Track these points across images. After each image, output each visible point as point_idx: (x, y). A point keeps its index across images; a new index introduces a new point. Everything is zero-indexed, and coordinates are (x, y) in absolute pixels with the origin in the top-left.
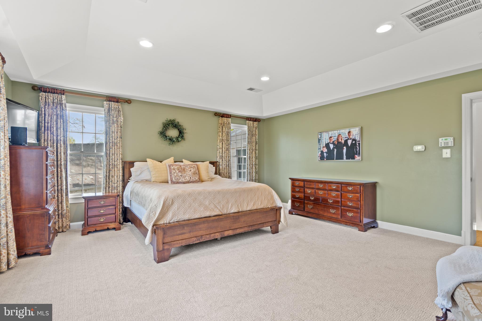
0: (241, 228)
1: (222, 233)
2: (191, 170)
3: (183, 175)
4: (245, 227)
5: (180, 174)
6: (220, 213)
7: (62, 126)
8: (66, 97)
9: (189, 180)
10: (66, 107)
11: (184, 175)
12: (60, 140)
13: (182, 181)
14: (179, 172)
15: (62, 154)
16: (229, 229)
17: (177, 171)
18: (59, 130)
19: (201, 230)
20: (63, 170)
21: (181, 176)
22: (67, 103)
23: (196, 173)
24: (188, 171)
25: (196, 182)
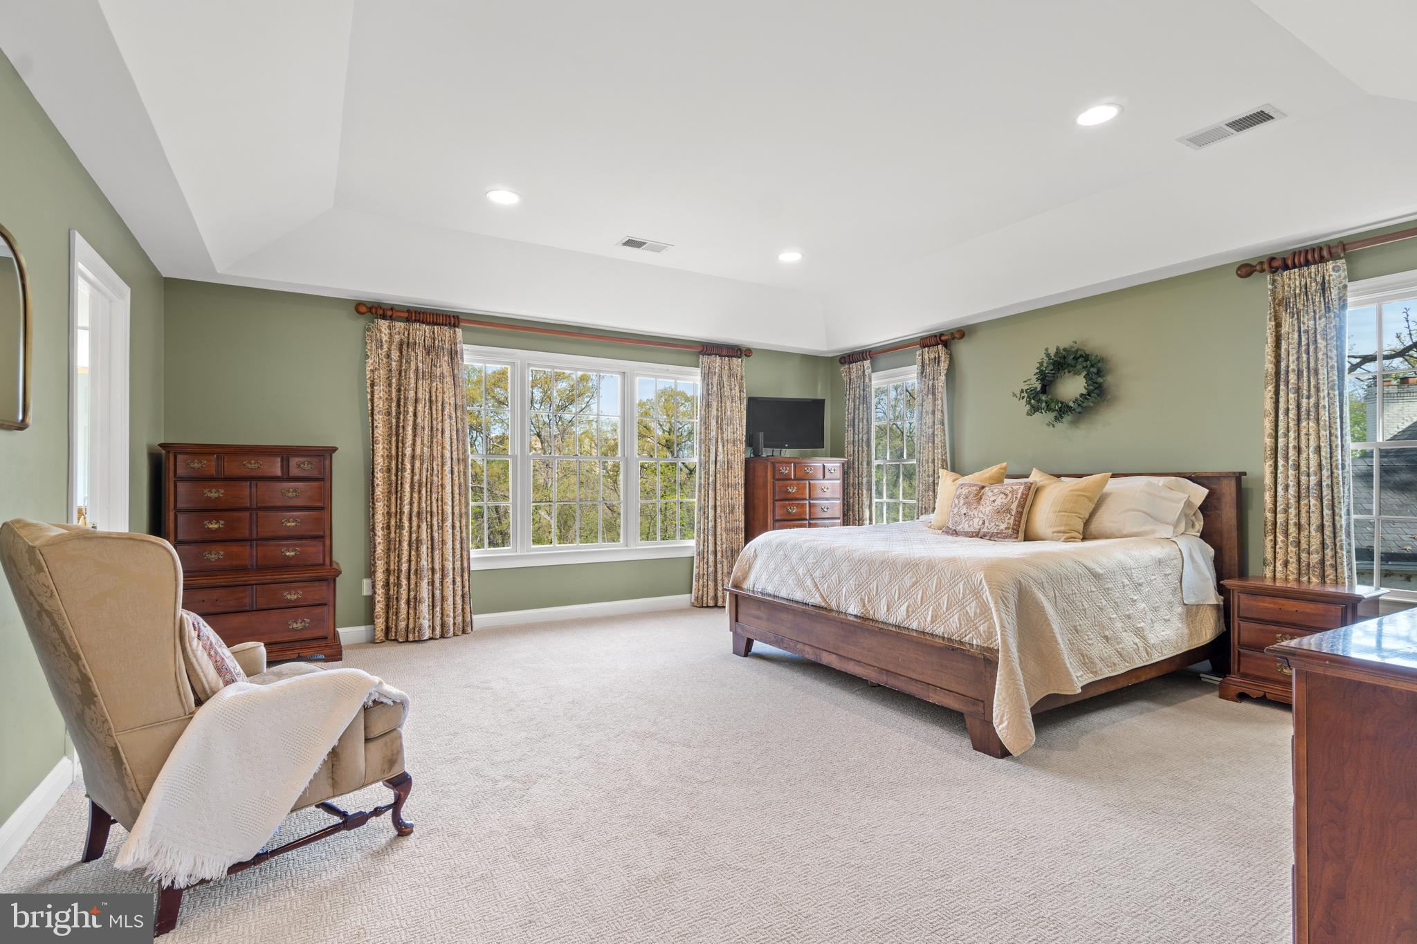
0: (858, 663)
1: (818, 652)
2: (994, 501)
3: (970, 513)
4: (870, 667)
5: (964, 511)
7: (865, 416)
8: (871, 363)
9: (980, 530)
10: (870, 380)
11: (972, 514)
12: (863, 440)
13: (962, 530)
14: (964, 504)
15: (865, 464)
16: (832, 651)
17: (962, 502)
18: (861, 424)
20: (865, 492)
21: (965, 514)
22: (872, 372)
23: (1009, 511)
24: (987, 501)
25: (999, 536)
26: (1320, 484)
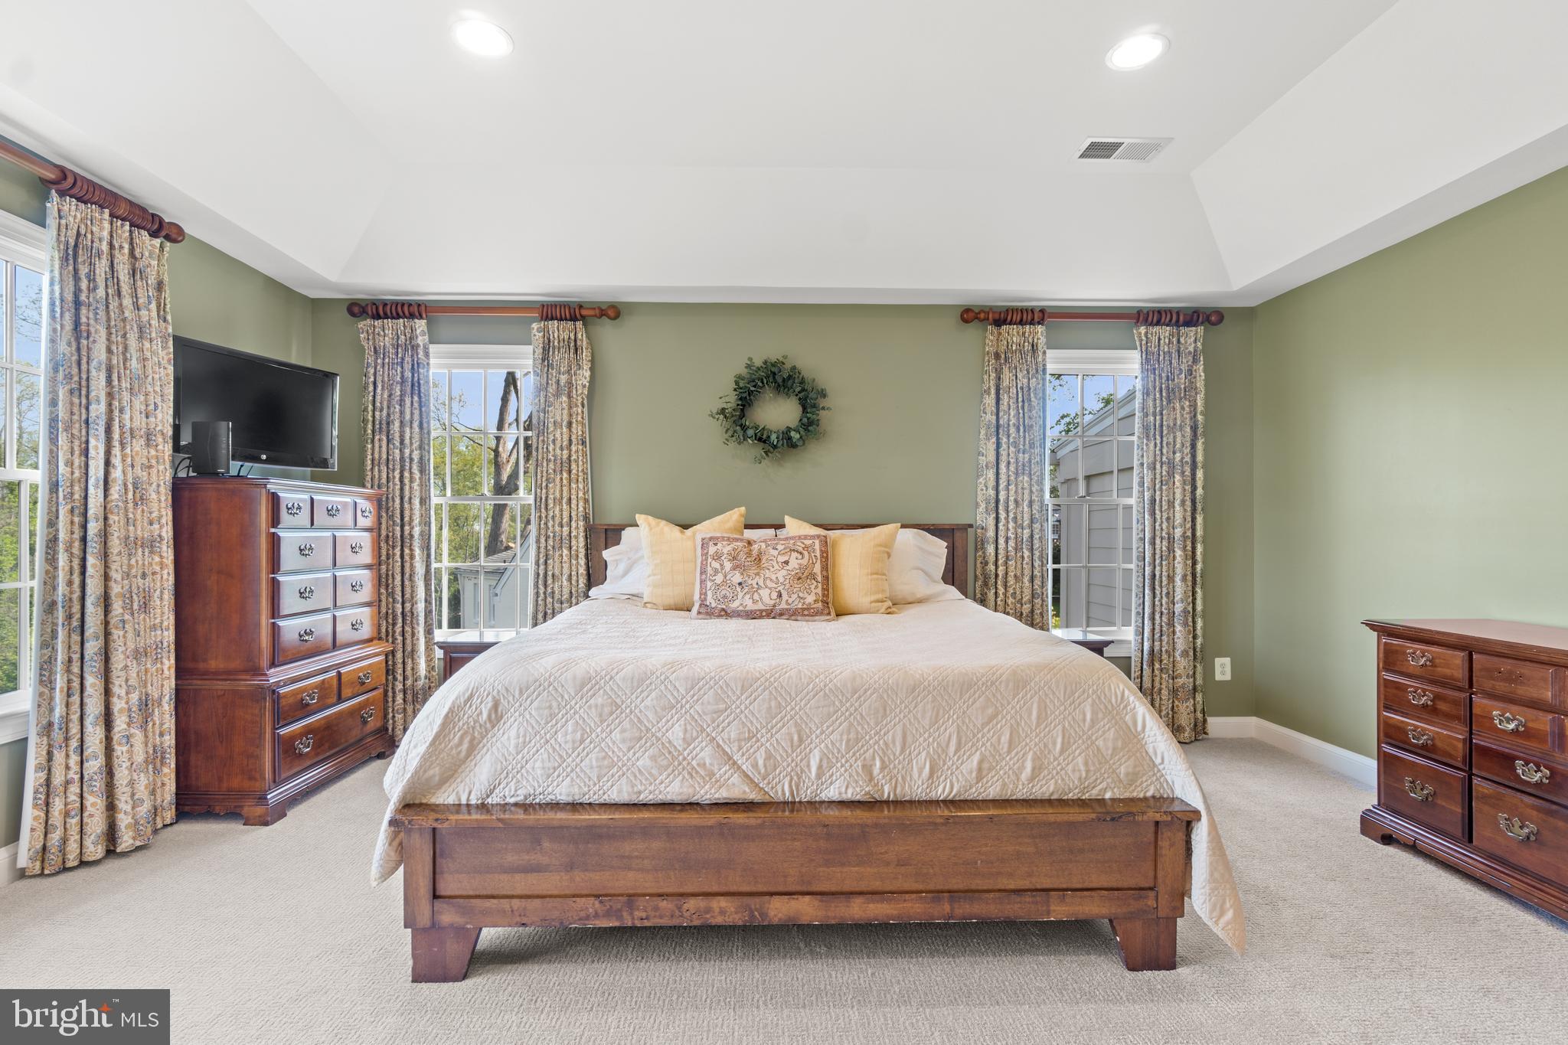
0: (875, 897)
2: (787, 563)
3: (750, 582)
4: (907, 896)
5: (737, 578)
6: (753, 796)
7: (416, 417)
8: (428, 324)
9: (774, 606)
10: (427, 355)
11: (754, 582)
12: (411, 460)
13: (741, 608)
14: (734, 568)
15: (416, 502)
16: (799, 888)
17: (728, 565)
18: (408, 430)
19: (630, 869)
20: (417, 552)
21: (740, 584)
22: (432, 342)
23: (813, 576)
24: (775, 564)
25: (806, 612)
26: (1032, 536)
